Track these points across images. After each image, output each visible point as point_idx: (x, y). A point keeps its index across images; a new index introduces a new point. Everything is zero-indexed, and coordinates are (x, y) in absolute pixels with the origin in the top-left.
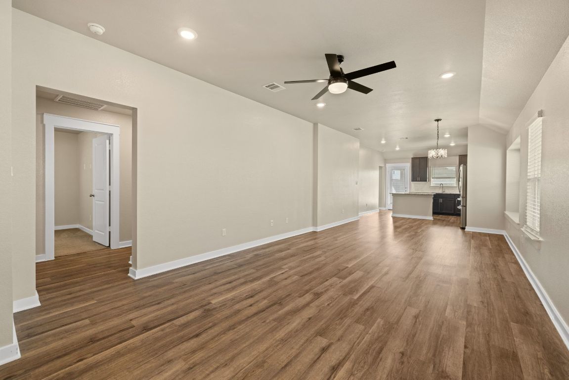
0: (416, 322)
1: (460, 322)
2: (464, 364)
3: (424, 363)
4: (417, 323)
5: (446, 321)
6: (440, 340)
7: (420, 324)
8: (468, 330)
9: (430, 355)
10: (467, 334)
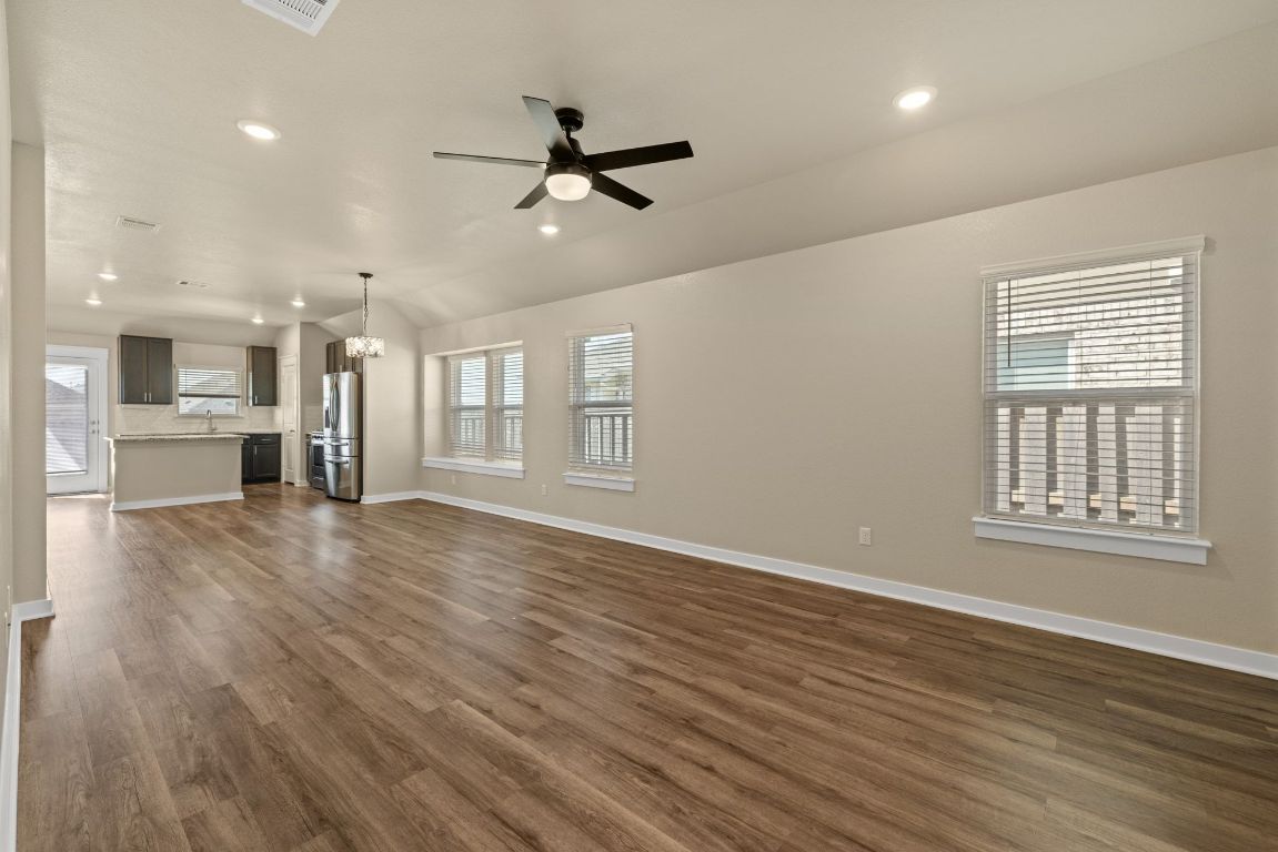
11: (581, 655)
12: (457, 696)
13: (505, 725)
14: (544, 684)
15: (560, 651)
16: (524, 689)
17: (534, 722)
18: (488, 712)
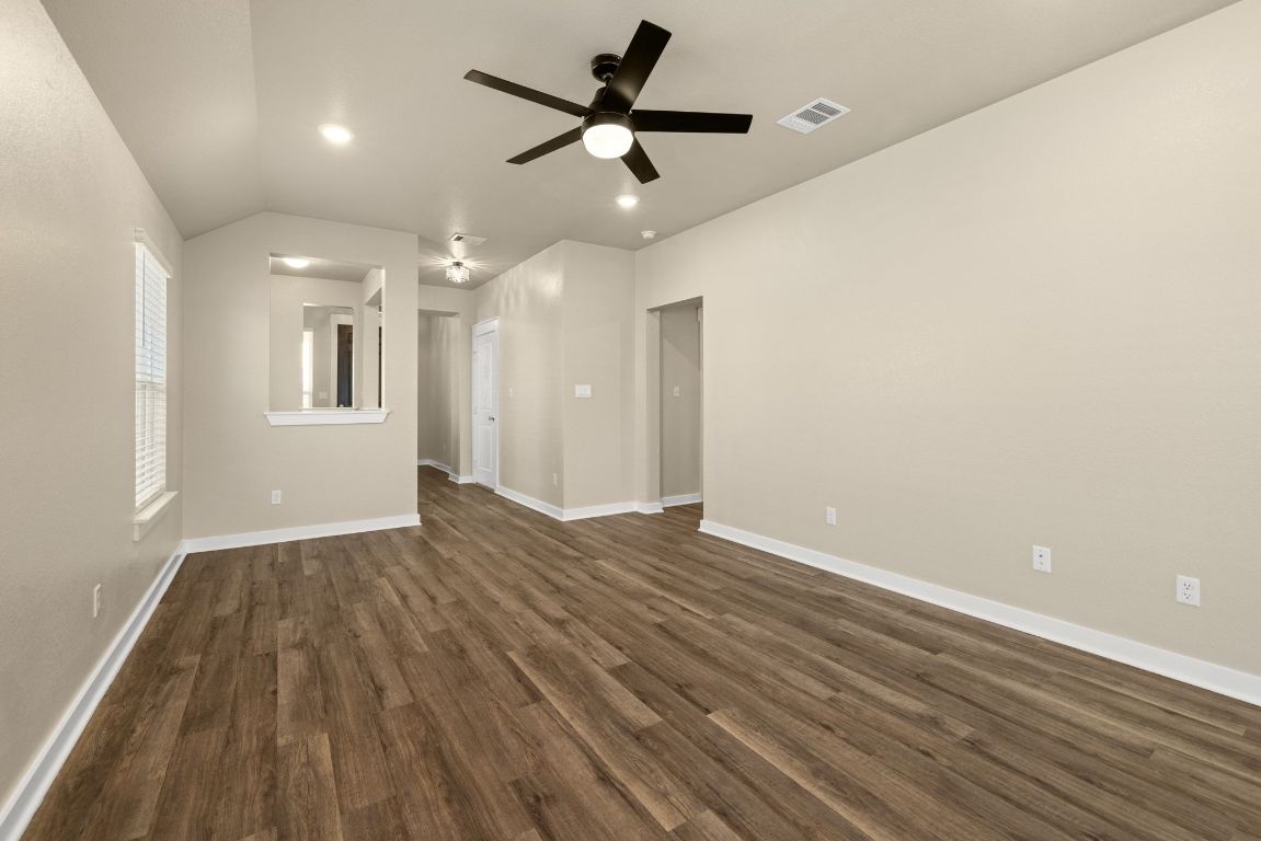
0: (373, 681)
1: (291, 737)
2: (276, 670)
3: (327, 642)
4: (368, 680)
5: (321, 720)
6: (319, 680)
7: (364, 682)
8: (273, 729)
9: (324, 653)
10: (274, 719)
11: (602, 642)
12: (710, 621)
13: (672, 602)
14: (643, 622)
15: (620, 648)
16: (659, 620)
17: (653, 601)
18: (684, 609)
